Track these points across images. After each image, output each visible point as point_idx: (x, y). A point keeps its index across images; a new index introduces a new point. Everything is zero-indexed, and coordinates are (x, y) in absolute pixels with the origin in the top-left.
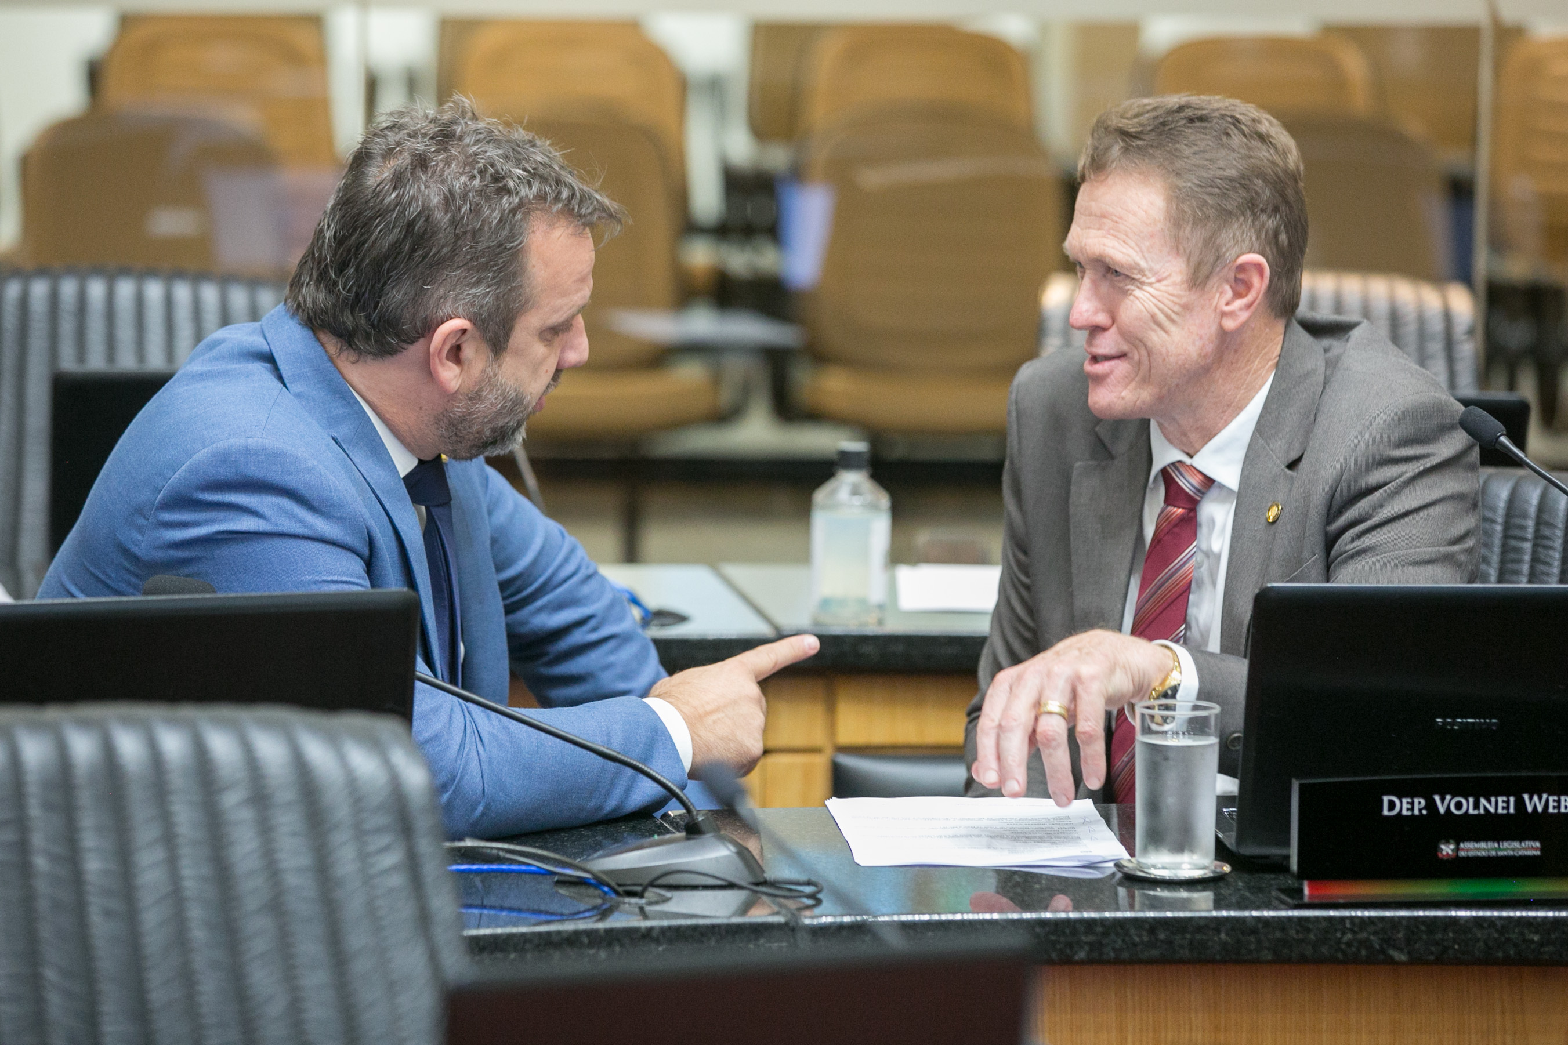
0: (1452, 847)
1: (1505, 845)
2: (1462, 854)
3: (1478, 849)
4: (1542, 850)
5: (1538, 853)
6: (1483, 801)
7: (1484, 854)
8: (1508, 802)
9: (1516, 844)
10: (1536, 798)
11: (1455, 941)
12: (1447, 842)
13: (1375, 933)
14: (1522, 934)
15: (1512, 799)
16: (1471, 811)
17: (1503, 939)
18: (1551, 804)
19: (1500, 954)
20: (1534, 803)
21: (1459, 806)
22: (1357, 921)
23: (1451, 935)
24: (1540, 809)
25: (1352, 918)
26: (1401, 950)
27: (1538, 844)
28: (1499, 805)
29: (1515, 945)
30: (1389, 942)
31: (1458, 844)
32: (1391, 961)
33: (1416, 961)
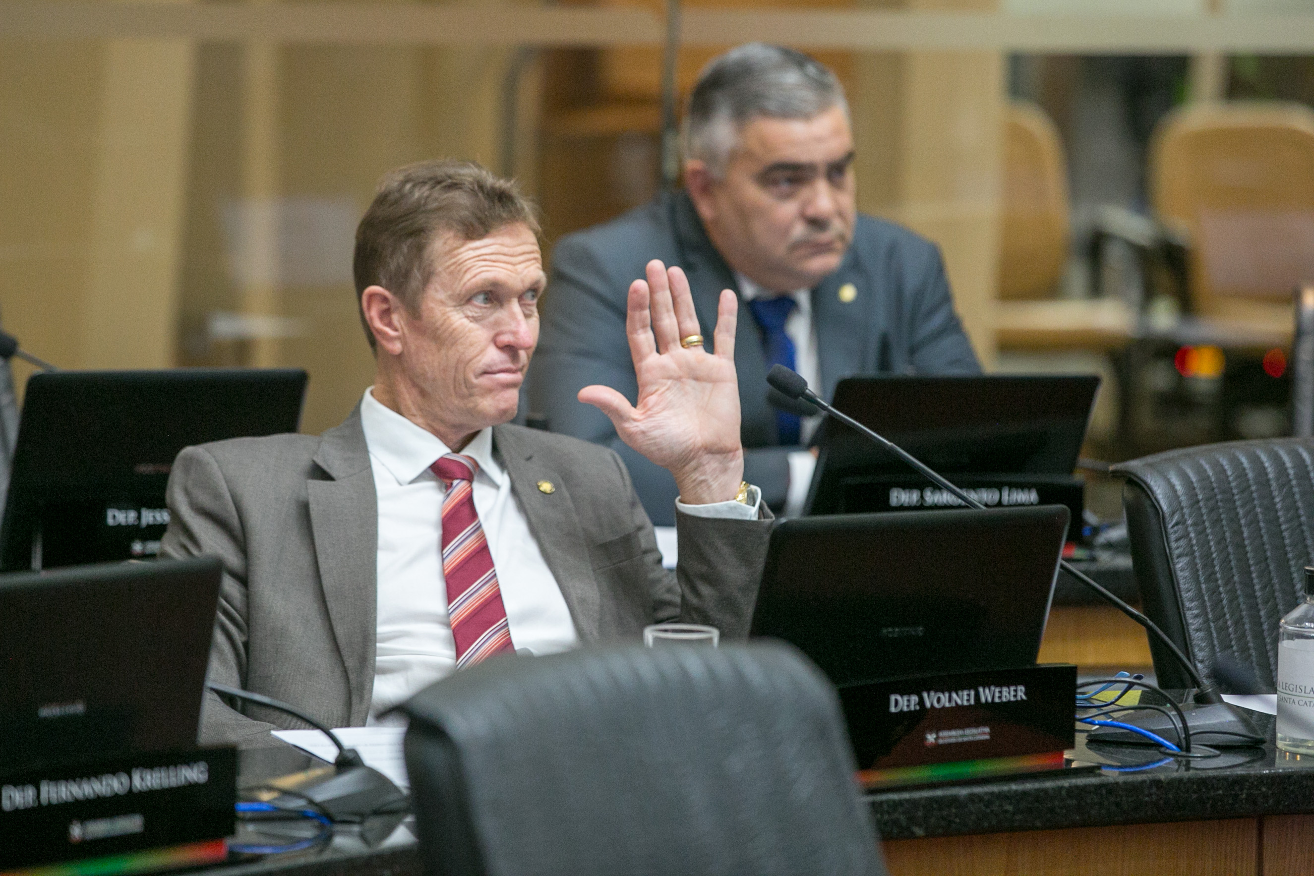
0: (934, 736)
1: (968, 731)
2: (941, 741)
3: (950, 737)
4: (990, 734)
5: (987, 737)
6: (954, 695)
7: (953, 740)
8: (969, 695)
9: (974, 731)
10: (987, 691)
11: (956, 816)
12: (931, 734)
13: (903, 813)
14: (1001, 806)
15: (972, 693)
16: (947, 705)
17: (988, 811)
18: (997, 694)
19: (986, 824)
20: (986, 694)
21: (939, 700)
22: (891, 803)
23: (954, 811)
24: (990, 699)
25: (887, 802)
26: (920, 826)
27: (987, 730)
28: (963, 698)
29: (997, 815)
30: (912, 820)
31: (937, 734)
32: (913, 836)
33: (931, 834)
